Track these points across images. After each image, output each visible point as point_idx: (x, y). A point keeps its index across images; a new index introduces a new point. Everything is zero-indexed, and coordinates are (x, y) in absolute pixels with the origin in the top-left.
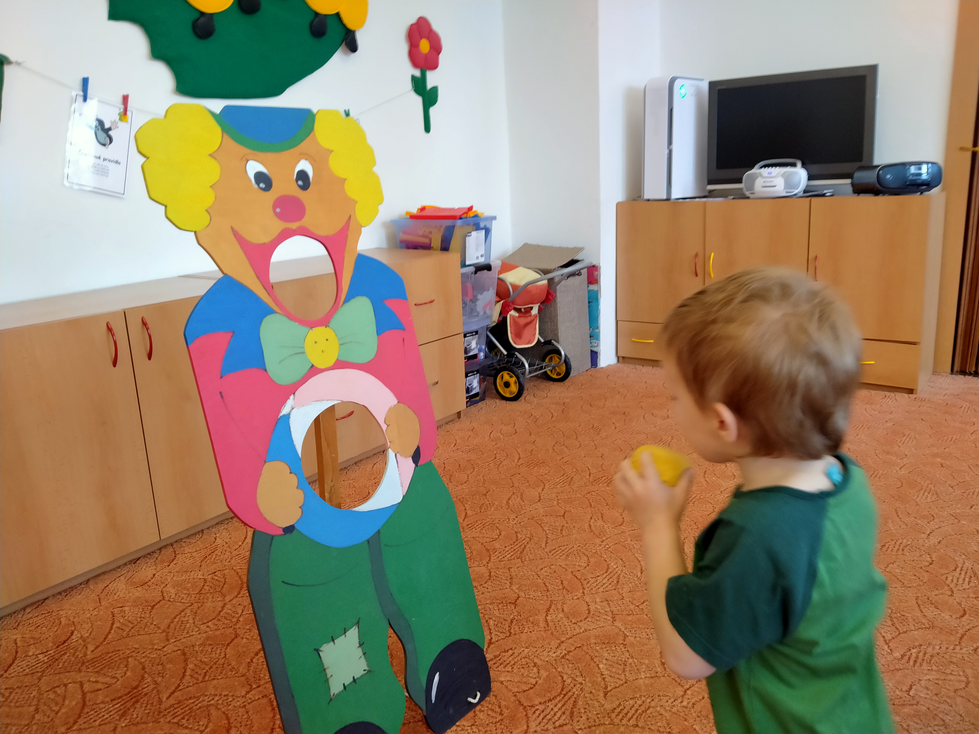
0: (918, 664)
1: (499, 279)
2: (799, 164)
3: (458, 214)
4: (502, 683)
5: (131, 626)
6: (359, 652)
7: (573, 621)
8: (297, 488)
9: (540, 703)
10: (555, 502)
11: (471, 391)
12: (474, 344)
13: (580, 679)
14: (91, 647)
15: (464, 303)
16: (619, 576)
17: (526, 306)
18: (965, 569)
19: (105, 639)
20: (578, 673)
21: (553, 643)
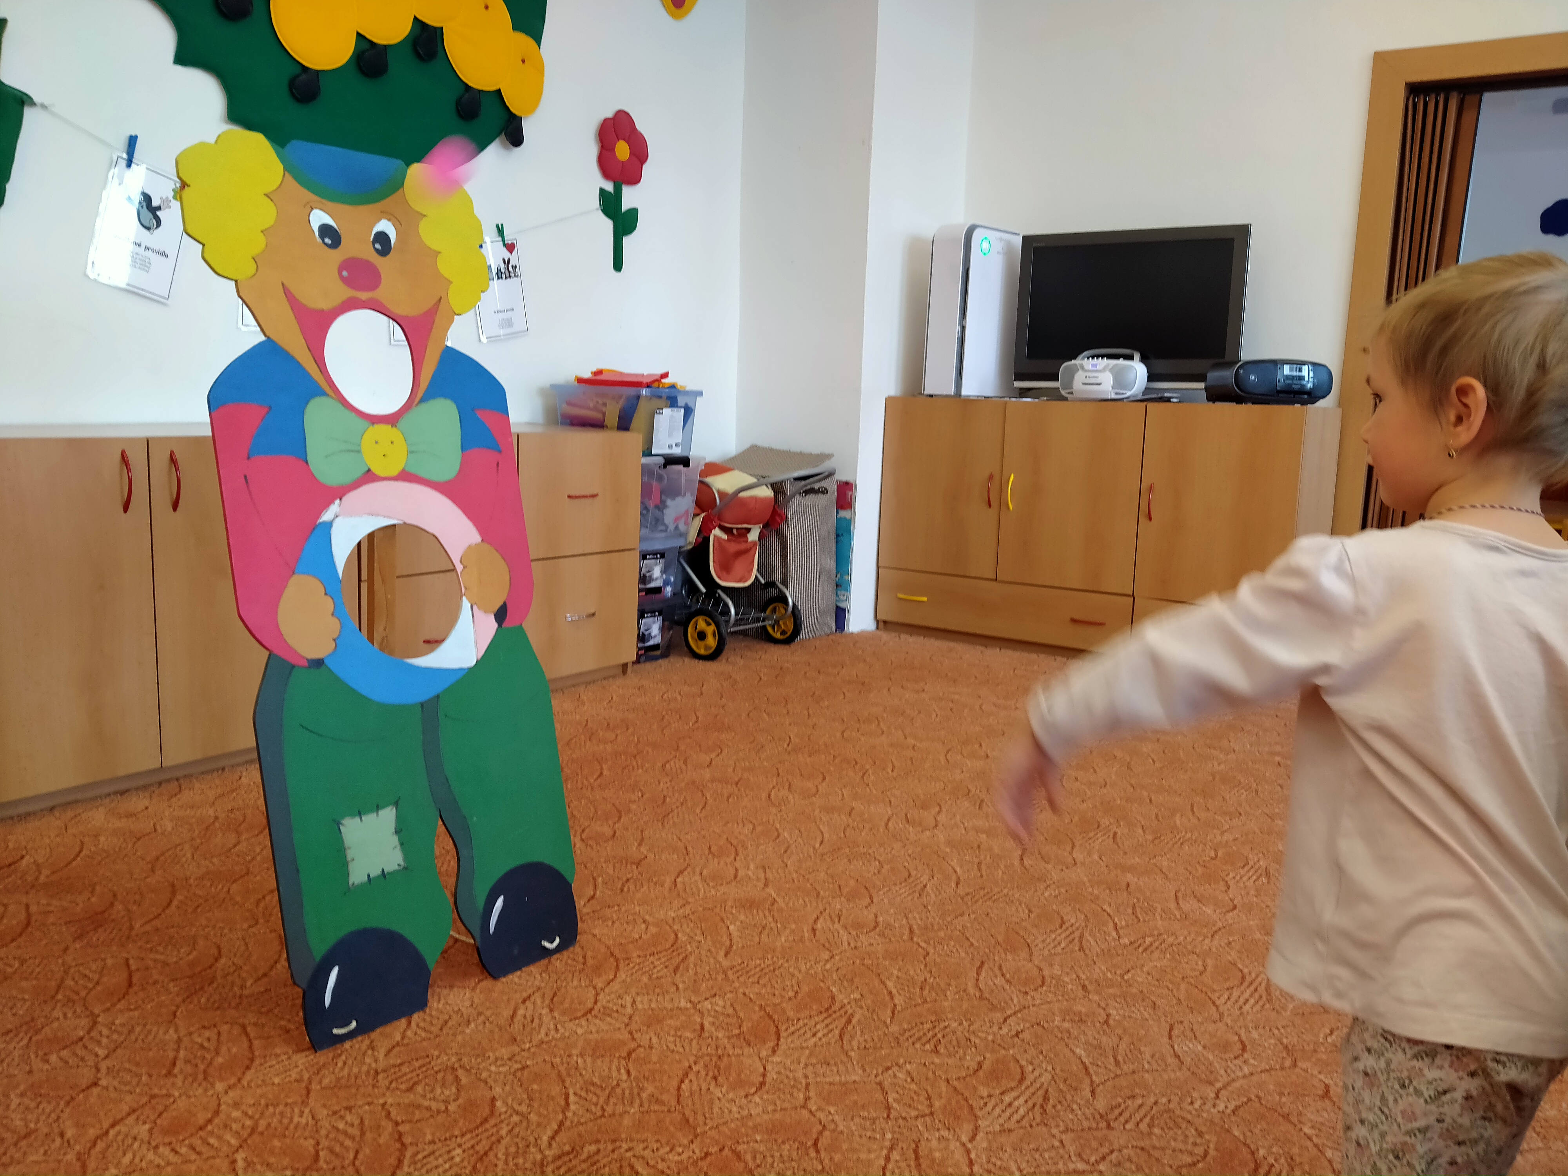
0: (1148, 952)
1: (701, 482)
2: (1137, 356)
3: (645, 381)
4: (595, 936)
5: (105, 855)
6: (395, 840)
7: (711, 884)
8: (333, 614)
9: (639, 956)
10: (730, 770)
11: (648, 641)
12: (657, 572)
13: (699, 938)
14: (45, 872)
15: (645, 508)
16: (789, 846)
17: (739, 526)
18: (1256, 867)
19: (66, 866)
20: (698, 932)
21: (676, 903)
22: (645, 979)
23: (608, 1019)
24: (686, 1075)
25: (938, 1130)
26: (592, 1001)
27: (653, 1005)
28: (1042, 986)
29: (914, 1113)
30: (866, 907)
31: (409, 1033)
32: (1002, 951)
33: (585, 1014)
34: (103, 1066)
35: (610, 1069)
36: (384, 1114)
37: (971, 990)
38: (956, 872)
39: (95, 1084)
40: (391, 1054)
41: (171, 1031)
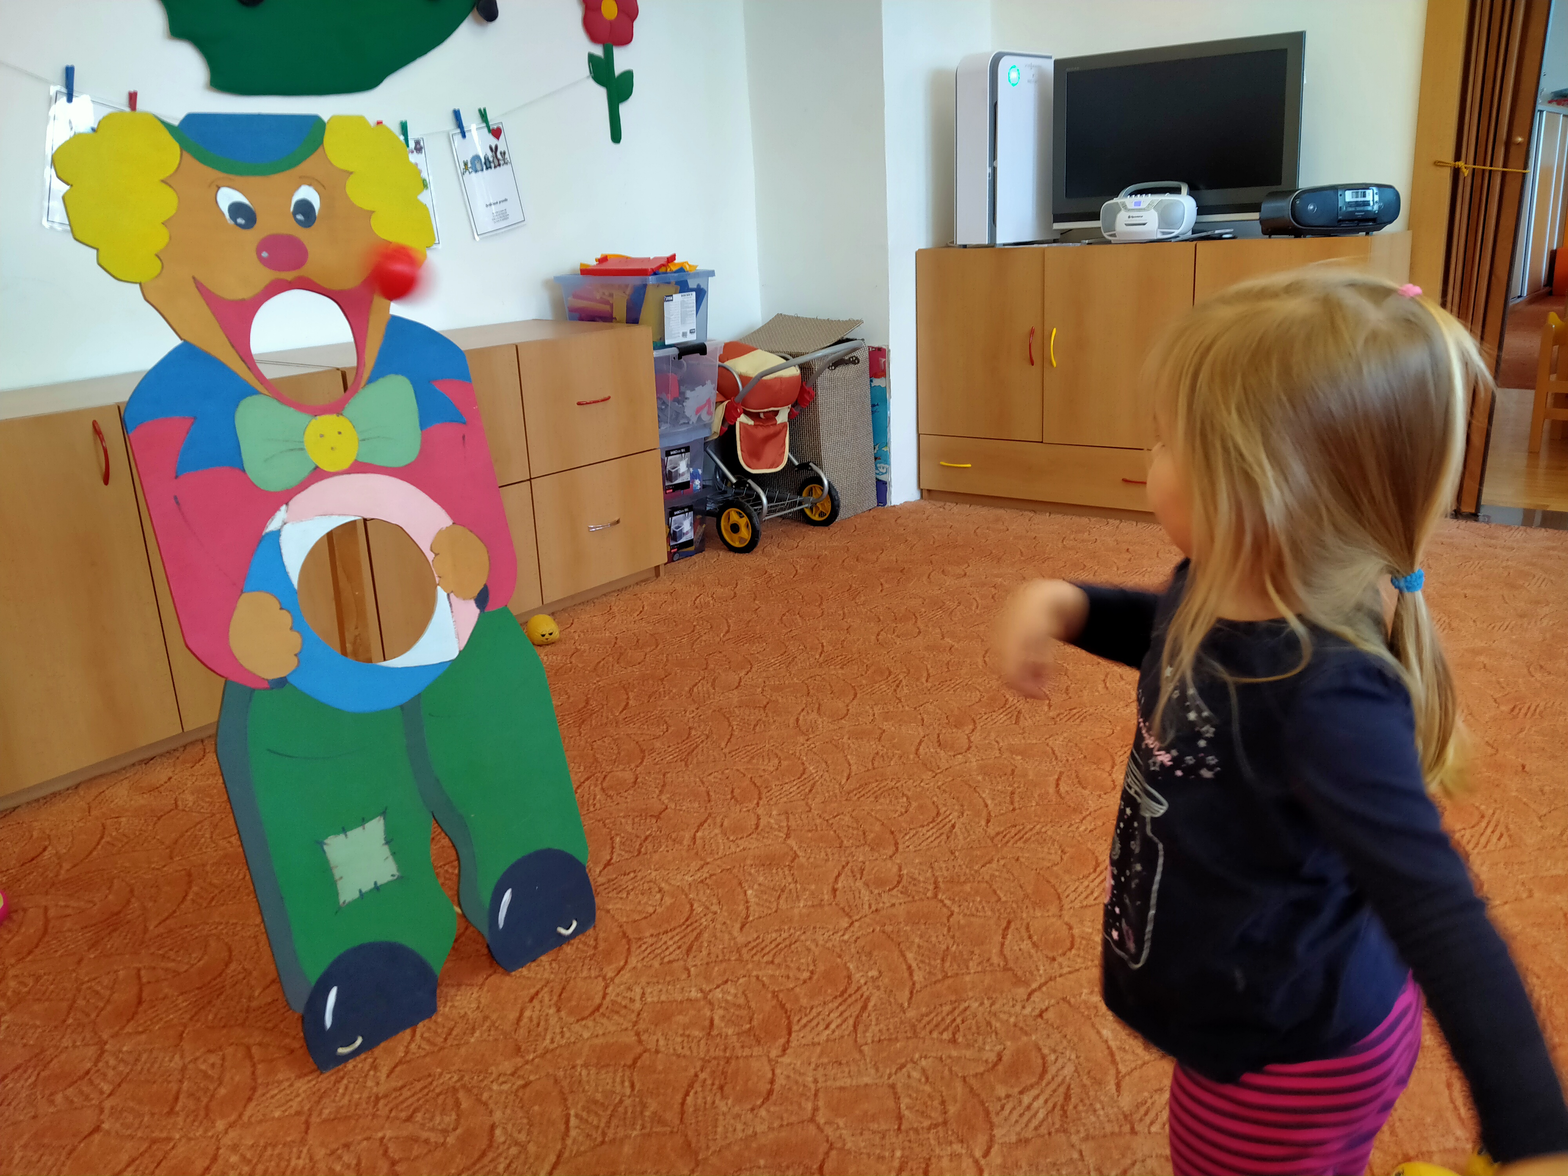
1: (720, 368)
2: (1184, 189)
3: (650, 267)
4: (608, 911)
5: (125, 840)
6: (386, 851)
7: (731, 838)
8: (292, 629)
9: (652, 935)
10: (759, 690)
11: (680, 538)
12: (683, 467)
13: (715, 908)
14: (66, 866)
15: (661, 402)
16: (814, 784)
17: (766, 410)
19: (88, 856)
20: (715, 901)
21: (695, 865)
22: (656, 964)
23: (616, 1017)
24: (691, 1086)
25: (951, 1143)
26: (601, 994)
27: (663, 998)
28: (1070, 949)
29: (926, 1123)
30: (891, 857)
31: (413, 1046)
32: (1030, 905)
33: (593, 1013)
34: (107, 1104)
35: (614, 1082)
36: (381, 1152)
37: (995, 960)
38: (986, 806)
39: (97, 1129)
40: (393, 1075)
41: (177, 1057)
